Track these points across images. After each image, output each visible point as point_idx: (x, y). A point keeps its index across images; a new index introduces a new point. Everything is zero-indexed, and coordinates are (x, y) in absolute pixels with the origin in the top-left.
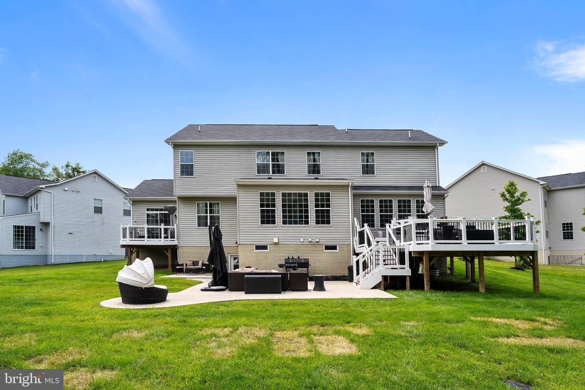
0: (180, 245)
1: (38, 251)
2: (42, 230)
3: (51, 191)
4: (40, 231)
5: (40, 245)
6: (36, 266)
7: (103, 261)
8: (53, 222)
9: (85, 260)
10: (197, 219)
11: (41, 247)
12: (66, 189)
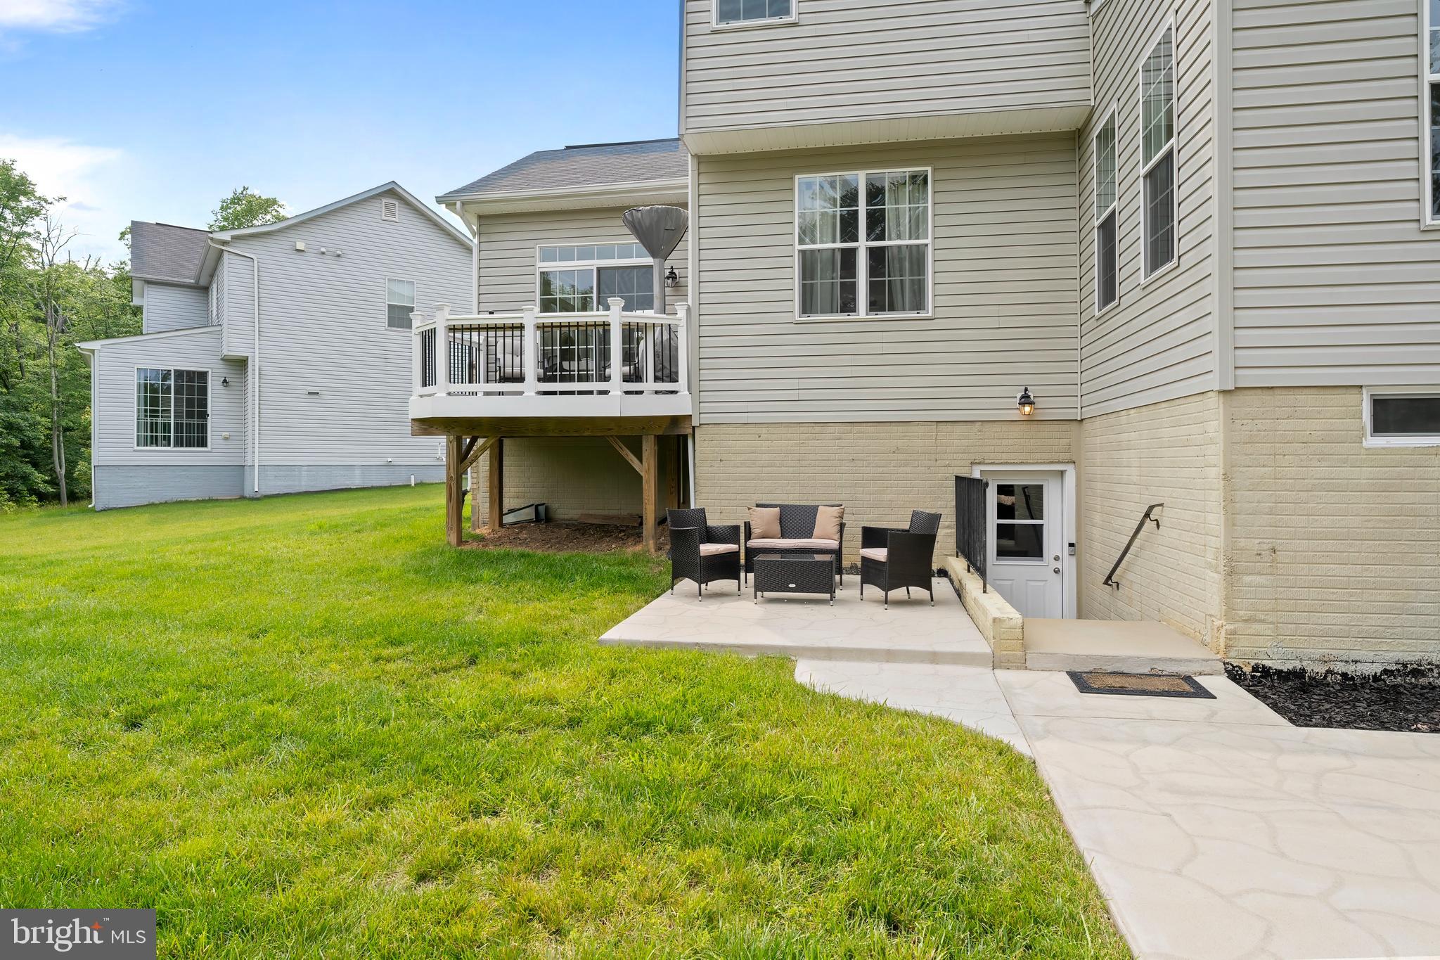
0: (705, 419)
1: (215, 452)
2: (227, 383)
3: (253, 251)
4: (224, 388)
5: (224, 434)
6: (210, 500)
7: (413, 485)
8: (257, 355)
9: (357, 482)
10: (796, 272)
11: (226, 439)
12: (300, 246)
